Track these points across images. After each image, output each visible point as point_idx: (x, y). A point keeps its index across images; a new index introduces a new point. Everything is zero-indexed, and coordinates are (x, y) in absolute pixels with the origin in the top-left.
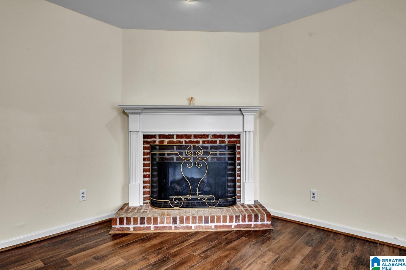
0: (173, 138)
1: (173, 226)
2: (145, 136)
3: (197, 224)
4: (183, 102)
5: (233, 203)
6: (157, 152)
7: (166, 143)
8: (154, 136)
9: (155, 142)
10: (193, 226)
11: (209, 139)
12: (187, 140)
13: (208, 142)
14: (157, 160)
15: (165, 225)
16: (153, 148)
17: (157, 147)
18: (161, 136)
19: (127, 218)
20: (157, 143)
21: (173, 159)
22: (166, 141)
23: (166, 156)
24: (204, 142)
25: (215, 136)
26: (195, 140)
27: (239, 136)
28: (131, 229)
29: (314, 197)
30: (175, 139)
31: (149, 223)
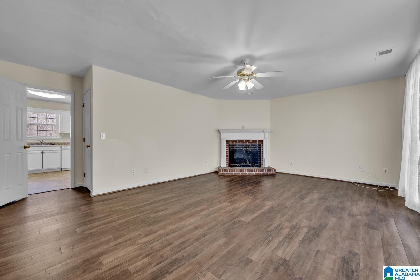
0: (237, 141)
1: (240, 173)
2: (227, 141)
3: (249, 172)
4: (240, 128)
5: (260, 166)
6: (231, 147)
7: (234, 143)
8: (230, 141)
9: (230, 143)
10: (247, 173)
11: (251, 142)
12: (242, 142)
13: (250, 143)
14: (231, 150)
15: (238, 172)
16: (229, 145)
17: (231, 145)
18: (232, 141)
19: (224, 170)
20: (231, 143)
21: (237, 149)
22: (234, 142)
23: (234, 148)
24: (249, 143)
25: (253, 141)
26: (245, 142)
27: (262, 141)
28: (226, 173)
29: (291, 163)
30: (238, 142)
31: (232, 171)
